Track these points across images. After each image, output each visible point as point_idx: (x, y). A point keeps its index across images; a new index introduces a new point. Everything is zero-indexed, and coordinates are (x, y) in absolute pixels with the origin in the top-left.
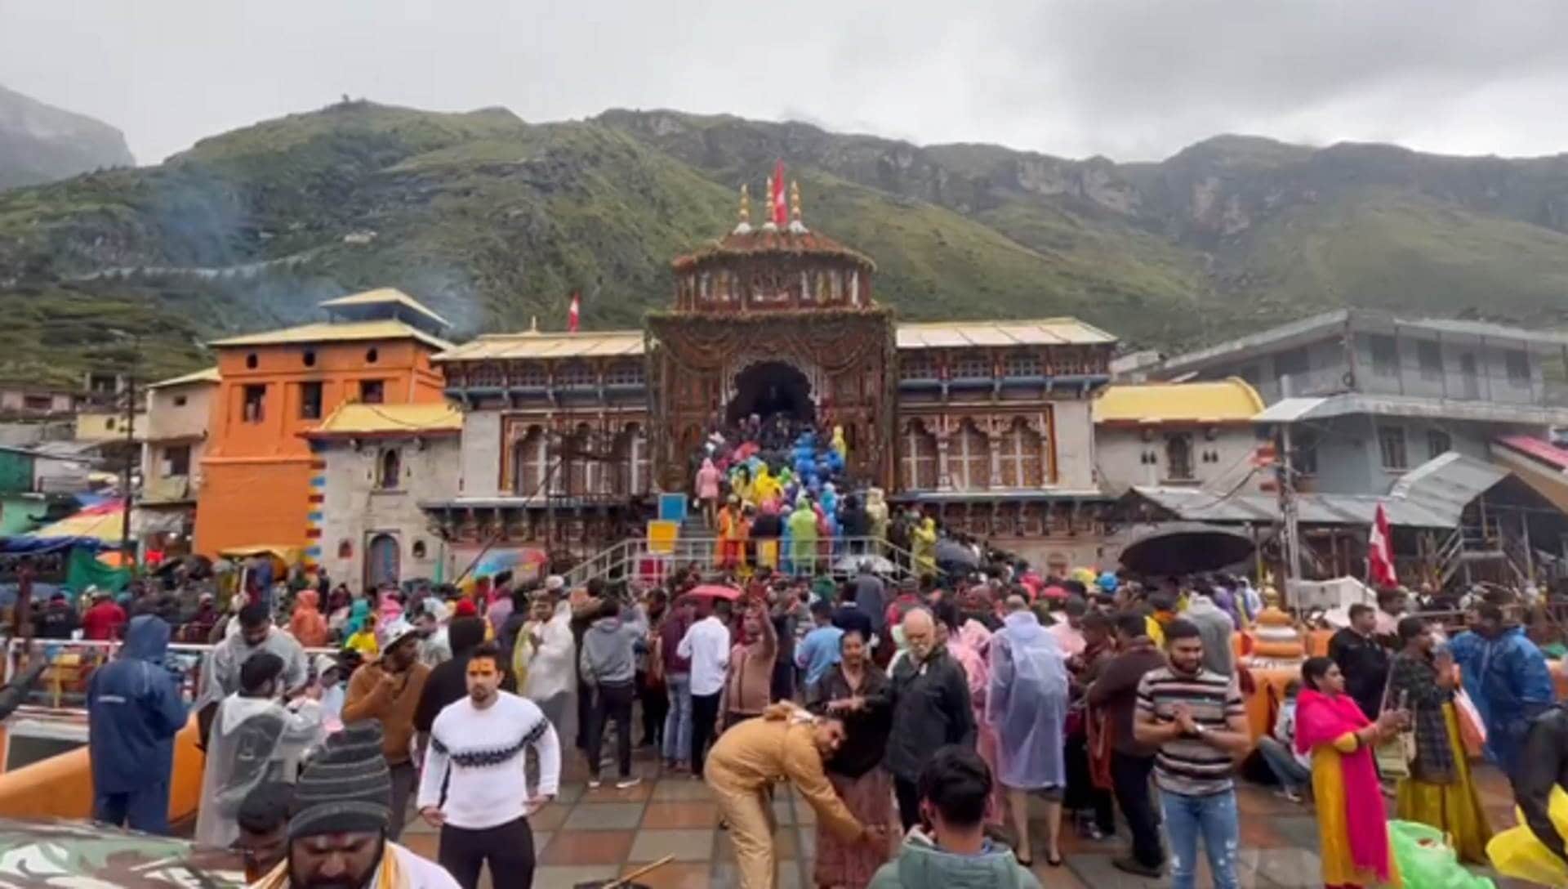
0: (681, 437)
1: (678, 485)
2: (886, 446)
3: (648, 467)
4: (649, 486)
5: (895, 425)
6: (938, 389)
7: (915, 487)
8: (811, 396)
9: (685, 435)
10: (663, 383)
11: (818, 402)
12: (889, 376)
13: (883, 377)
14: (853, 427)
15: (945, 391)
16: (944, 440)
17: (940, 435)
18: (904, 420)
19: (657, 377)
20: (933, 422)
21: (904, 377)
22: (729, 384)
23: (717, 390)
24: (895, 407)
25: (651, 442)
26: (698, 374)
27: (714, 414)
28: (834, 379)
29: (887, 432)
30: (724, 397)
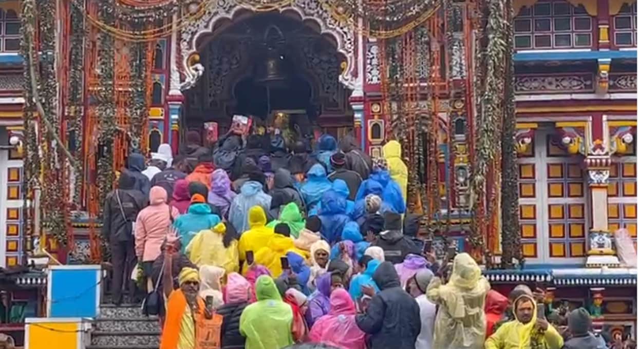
0: (91, 153)
1: (83, 249)
2: (489, 177)
3: (27, 214)
4: (27, 250)
5: (506, 138)
6: (591, 67)
7: (543, 256)
8: (345, 78)
9: (99, 154)
10: (57, 53)
11: (358, 93)
12: (496, 42)
13: (484, 43)
14: (426, 140)
15: (604, 71)
16: (599, 167)
17: (595, 156)
18: (523, 127)
19: (44, 39)
20: (581, 131)
21: (524, 43)
22: (186, 54)
23: (160, 64)
24: (505, 103)
25: (32, 166)
26: (126, 34)
27: (157, 113)
28: (388, 46)
29: (490, 149)
30: (175, 76)
